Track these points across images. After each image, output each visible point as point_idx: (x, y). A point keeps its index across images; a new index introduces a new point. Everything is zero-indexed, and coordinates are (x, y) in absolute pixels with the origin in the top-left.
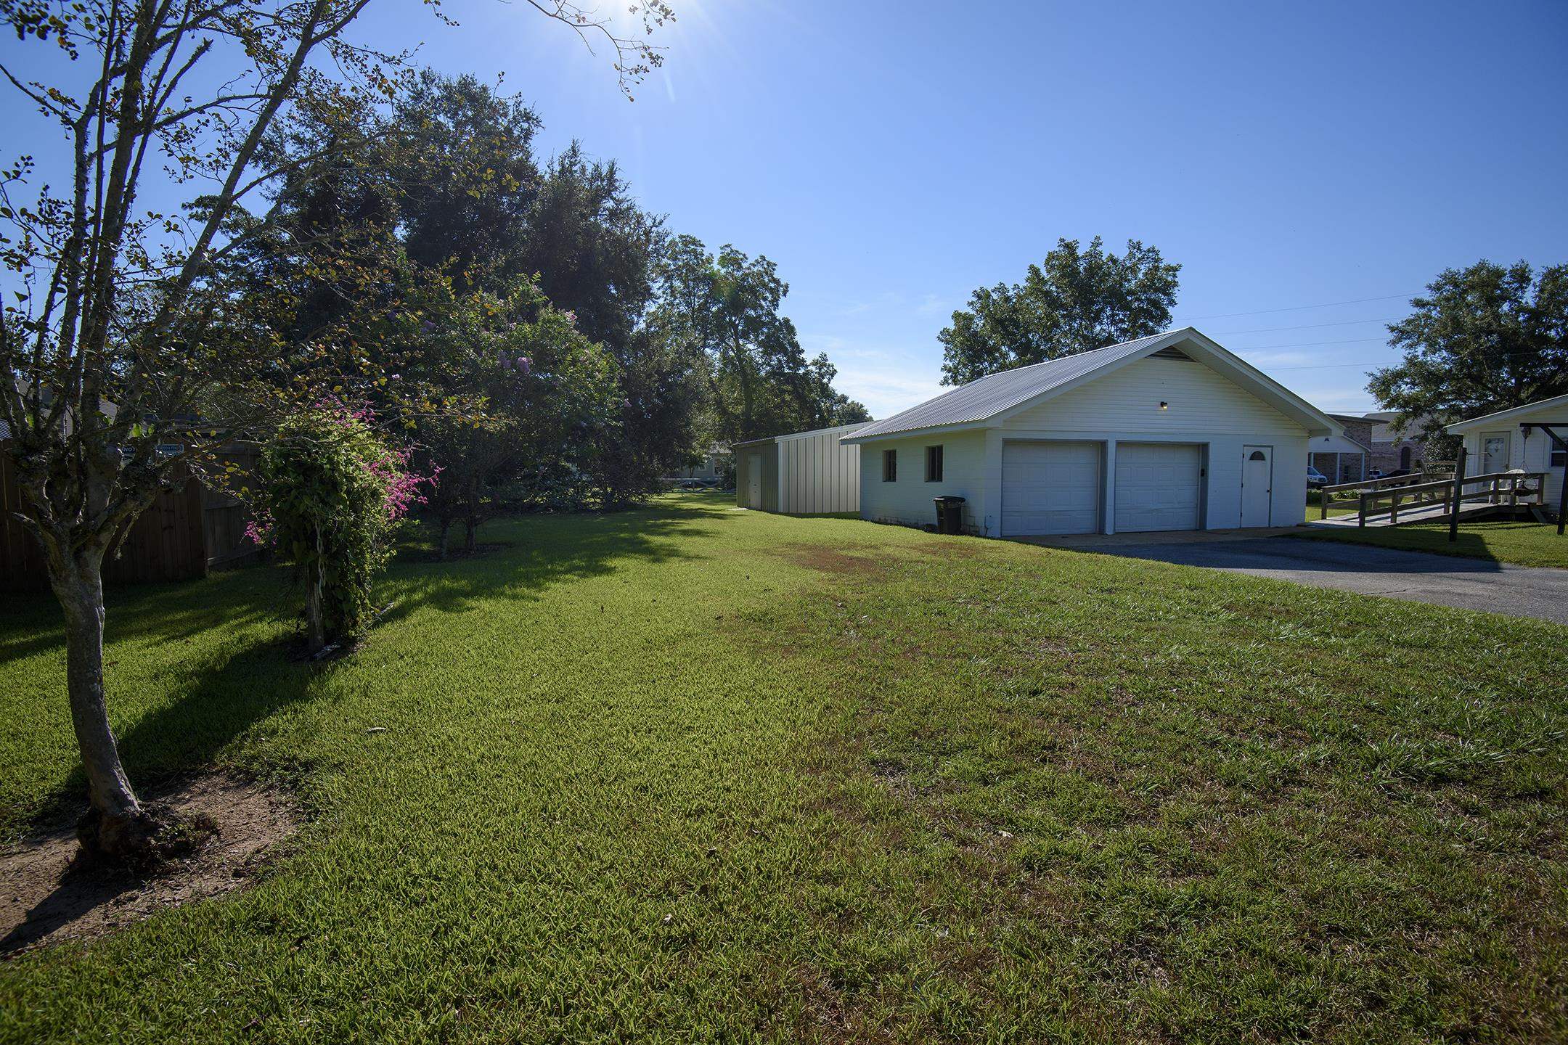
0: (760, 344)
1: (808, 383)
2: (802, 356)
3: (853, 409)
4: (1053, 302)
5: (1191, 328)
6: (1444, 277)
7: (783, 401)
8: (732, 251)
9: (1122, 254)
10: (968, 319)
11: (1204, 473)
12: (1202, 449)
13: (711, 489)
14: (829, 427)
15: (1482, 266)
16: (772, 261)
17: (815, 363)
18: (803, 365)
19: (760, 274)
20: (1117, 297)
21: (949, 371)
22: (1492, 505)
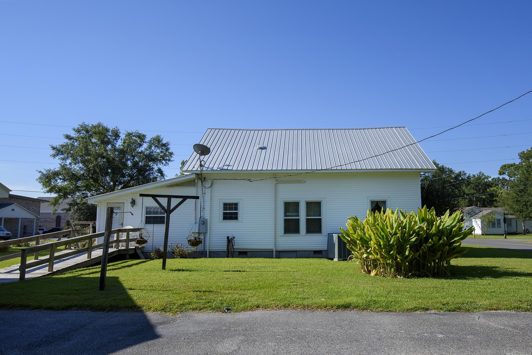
6: (82, 126)
15: (100, 125)
22: (115, 250)
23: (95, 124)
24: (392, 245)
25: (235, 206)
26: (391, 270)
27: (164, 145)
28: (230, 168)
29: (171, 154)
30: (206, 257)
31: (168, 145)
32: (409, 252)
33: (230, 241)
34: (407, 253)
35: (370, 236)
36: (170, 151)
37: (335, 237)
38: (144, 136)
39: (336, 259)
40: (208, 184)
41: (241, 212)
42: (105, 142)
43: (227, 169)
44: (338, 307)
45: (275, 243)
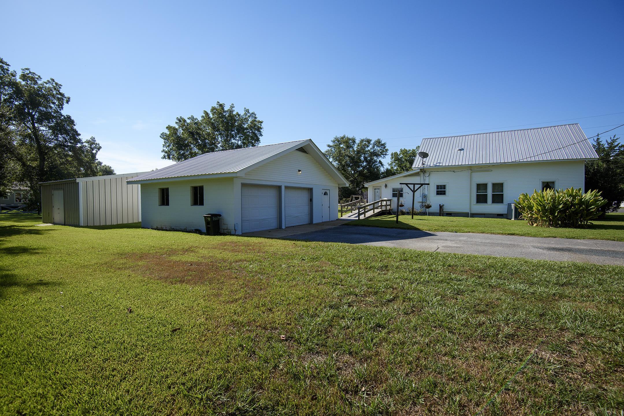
0: (50, 128)
1: (83, 152)
2: (80, 137)
3: (106, 169)
4: (215, 128)
5: (310, 139)
6: (335, 138)
7: (67, 160)
8: (30, 72)
9: (242, 113)
10: (175, 129)
11: (311, 200)
12: (310, 190)
13: (14, 211)
14: (97, 176)
15: (344, 137)
16: (59, 83)
17: (88, 142)
18: (79, 142)
19: (50, 89)
20: (241, 130)
21: (166, 152)
22: (380, 210)
23: (342, 136)
24: (547, 210)
25: (444, 187)
26: (546, 223)
27: (383, 145)
28: (441, 165)
29: (387, 150)
30: (427, 215)
31: (385, 144)
32: (557, 214)
33: (441, 207)
34: (556, 214)
35: (533, 205)
36: (386, 148)
37: (513, 206)
38: (371, 140)
39: (513, 219)
40: (427, 175)
41: (447, 190)
42: (348, 147)
43: (439, 166)
44: (509, 234)
45: (470, 209)
